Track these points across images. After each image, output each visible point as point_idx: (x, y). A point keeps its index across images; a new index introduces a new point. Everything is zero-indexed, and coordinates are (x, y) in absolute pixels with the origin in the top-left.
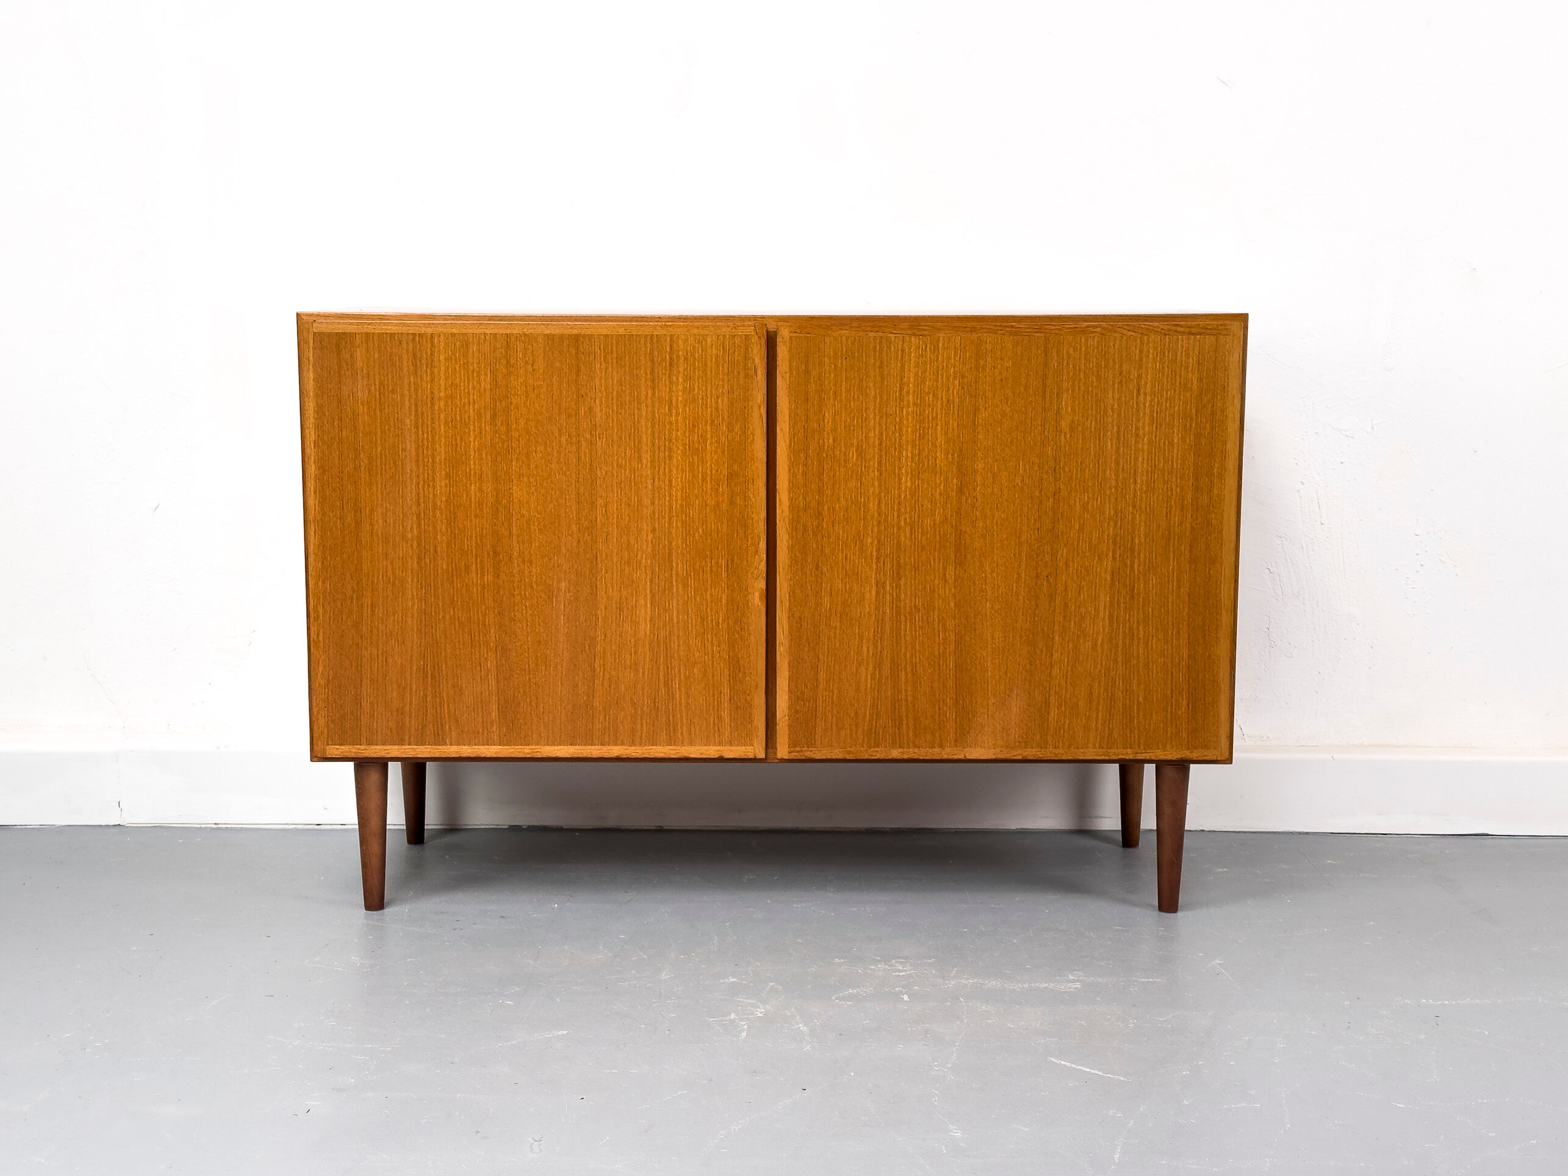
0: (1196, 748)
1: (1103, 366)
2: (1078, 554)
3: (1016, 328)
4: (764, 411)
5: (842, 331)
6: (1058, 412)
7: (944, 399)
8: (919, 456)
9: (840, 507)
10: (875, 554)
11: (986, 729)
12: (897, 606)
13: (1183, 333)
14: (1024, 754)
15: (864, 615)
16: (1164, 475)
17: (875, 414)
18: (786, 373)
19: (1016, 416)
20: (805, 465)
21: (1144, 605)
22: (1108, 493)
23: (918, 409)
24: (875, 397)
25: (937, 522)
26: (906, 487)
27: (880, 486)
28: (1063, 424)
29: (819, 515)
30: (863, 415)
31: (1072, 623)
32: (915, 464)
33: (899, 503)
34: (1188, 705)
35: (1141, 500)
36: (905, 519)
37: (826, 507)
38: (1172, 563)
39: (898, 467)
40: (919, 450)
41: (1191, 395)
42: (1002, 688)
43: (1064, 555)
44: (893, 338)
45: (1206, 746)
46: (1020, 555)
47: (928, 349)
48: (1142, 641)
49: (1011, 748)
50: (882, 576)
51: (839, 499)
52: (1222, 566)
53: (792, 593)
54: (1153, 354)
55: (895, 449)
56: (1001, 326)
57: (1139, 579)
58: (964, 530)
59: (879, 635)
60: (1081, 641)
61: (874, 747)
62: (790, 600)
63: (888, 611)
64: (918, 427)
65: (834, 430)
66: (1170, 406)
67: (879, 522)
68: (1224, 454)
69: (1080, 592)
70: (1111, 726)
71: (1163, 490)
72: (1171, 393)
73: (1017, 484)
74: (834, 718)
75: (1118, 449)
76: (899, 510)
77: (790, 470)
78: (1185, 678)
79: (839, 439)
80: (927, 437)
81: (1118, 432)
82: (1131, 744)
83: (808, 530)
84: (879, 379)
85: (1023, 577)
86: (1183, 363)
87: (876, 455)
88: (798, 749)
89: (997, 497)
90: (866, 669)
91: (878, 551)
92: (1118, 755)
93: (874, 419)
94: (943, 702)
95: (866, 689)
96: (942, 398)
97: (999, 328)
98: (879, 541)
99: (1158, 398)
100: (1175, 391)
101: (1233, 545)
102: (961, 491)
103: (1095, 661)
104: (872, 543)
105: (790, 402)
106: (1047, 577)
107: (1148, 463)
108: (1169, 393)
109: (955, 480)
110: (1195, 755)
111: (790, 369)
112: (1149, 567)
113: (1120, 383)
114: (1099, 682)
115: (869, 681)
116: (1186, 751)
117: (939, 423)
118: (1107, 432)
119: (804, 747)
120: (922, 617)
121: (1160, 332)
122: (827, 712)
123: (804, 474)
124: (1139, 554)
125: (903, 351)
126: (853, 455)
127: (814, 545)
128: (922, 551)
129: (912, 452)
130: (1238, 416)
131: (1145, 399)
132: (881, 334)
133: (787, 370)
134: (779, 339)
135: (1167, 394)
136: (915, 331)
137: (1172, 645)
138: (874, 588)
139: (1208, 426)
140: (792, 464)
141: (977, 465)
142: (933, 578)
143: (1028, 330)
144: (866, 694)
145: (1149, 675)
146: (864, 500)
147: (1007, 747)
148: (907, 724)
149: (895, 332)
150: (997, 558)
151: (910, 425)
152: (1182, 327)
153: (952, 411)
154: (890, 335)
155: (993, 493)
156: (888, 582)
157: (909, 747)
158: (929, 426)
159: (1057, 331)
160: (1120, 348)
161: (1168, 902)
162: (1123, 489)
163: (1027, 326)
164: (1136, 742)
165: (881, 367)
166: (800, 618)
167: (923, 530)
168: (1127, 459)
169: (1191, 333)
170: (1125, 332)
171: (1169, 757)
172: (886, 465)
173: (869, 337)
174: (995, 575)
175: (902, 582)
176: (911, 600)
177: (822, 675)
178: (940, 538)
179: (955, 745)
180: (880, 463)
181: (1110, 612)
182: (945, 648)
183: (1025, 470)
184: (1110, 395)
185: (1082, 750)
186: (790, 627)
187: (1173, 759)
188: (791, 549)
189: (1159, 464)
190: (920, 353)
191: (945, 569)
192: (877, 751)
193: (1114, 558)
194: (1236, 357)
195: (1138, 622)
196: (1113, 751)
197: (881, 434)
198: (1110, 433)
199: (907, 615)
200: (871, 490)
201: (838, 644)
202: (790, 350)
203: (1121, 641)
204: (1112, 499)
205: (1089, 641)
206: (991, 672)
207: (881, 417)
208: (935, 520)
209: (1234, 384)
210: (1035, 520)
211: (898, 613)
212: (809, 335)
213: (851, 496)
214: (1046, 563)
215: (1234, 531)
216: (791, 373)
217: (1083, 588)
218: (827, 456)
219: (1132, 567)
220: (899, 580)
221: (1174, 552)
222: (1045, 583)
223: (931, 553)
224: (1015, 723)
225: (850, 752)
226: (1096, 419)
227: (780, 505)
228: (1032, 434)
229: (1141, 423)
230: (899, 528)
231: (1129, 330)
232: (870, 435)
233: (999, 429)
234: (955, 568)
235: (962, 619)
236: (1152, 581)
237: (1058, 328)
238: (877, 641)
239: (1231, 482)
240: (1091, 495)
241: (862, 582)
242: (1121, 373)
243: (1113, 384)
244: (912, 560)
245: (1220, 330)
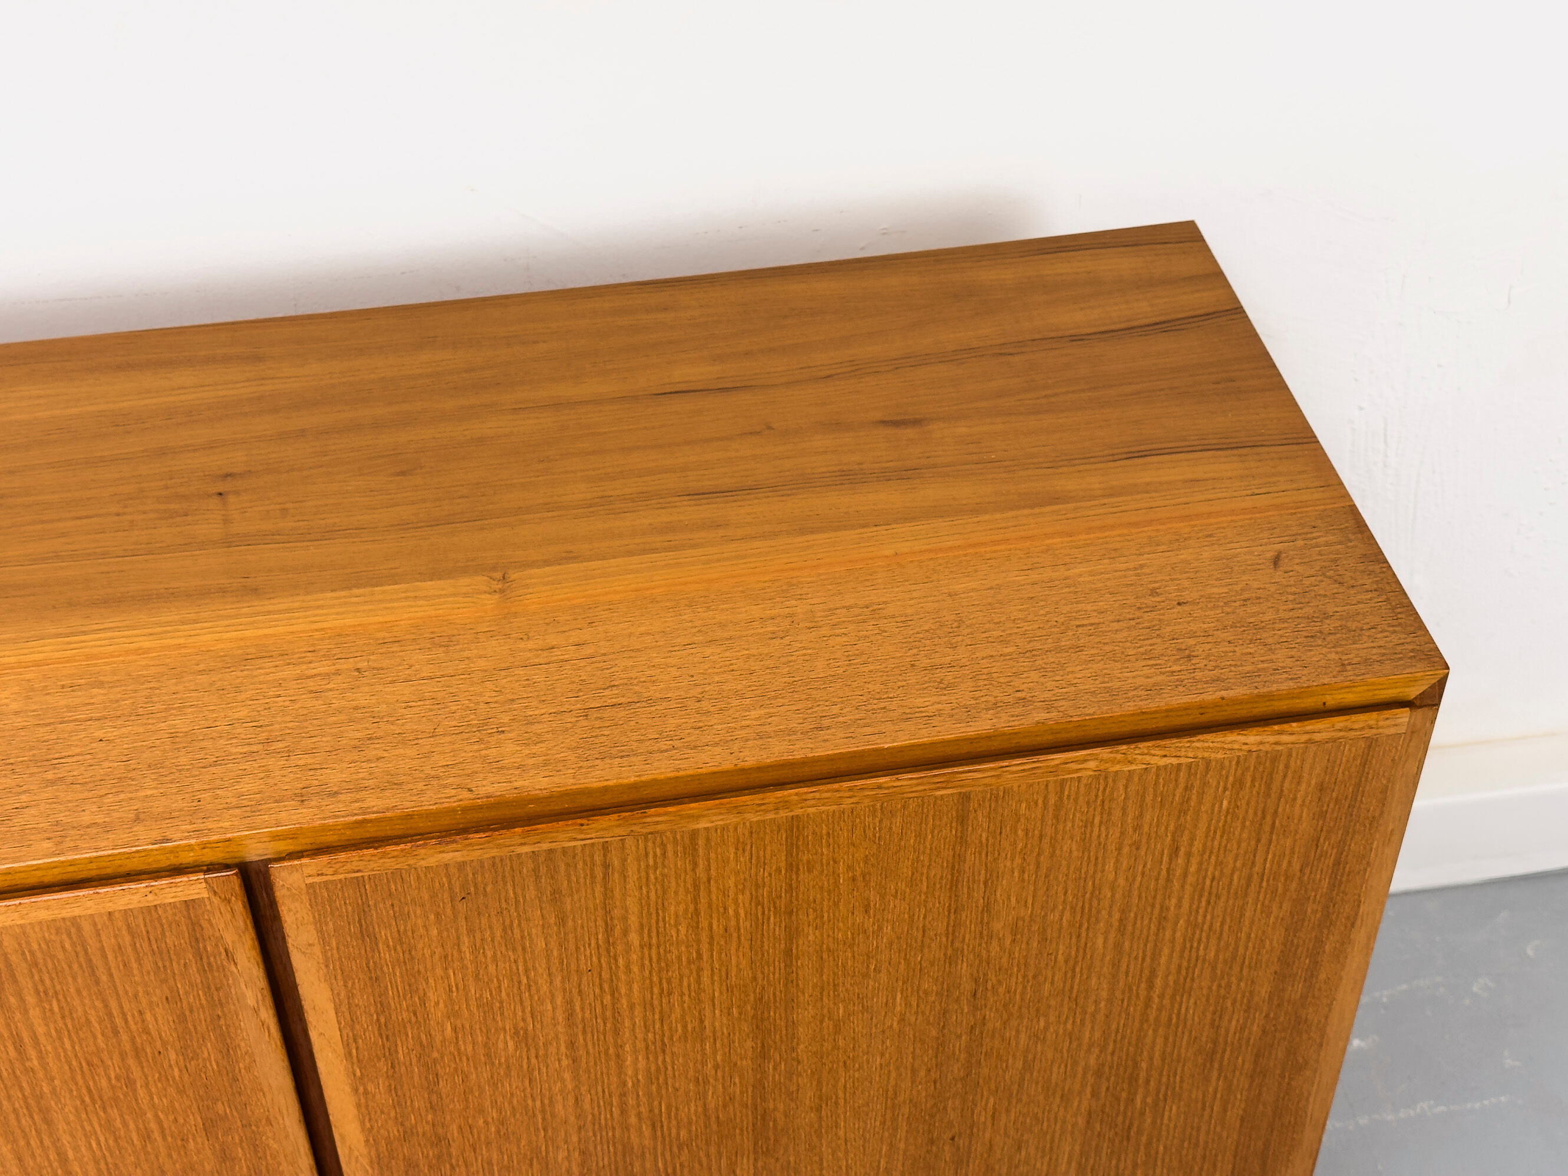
4: (268, 1015)
5: (444, 855)
7: (714, 927)
9: (486, 1122)
13: (1293, 744)
17: (550, 974)
18: (312, 945)
20: (392, 1076)
22: (1091, 1009)
25: (713, 1105)
26: (637, 1069)
27: (574, 1078)
28: (998, 925)
29: (438, 1141)
30: (520, 982)
33: (623, 1095)
37: (453, 1127)
38: (1214, 1083)
41: (1295, 841)
43: (989, 1107)
46: (894, 1120)
55: (606, 1018)
56: (850, 789)
57: (1143, 1112)
58: (772, 1106)
66: (1245, 865)
69: (1020, 1147)
71: (1210, 988)
72: (1249, 845)
73: (891, 1026)
75: (1118, 946)
77: (356, 1090)
80: (677, 991)
93: (550, 982)
96: (710, 928)
97: (847, 794)
98: (583, 1153)
102: (762, 1056)
105: (332, 990)
106: (951, 1139)
107: (1180, 956)
109: (748, 1043)
111: (321, 938)
112: (1166, 1095)
121: (1240, 750)
124: (1148, 1082)
125: (606, 865)
135: (1239, 847)
139: (1325, 884)
140: (359, 1086)
141: (798, 1014)
143: (922, 788)
146: (542, 1102)
152: (1292, 734)
155: (836, 1047)
162: (1122, 1000)
168: (1136, 958)
170: (1154, 760)
173: (519, 855)
180: (572, 1045)
183: (908, 1005)
189: (1205, 955)
193: (1095, 1094)
197: (569, 1003)
208: (705, 1105)
210: (930, 1070)
214: (951, 1122)
221: (1221, 1068)
222: (947, 1147)
223: (701, 1149)
227: (344, 1141)
229: (1173, 902)
231: (1165, 756)
237: (993, 773)
240: (1052, 1019)
242: (1137, 828)
243: (1119, 849)
244: (660, 1165)
245: (1382, 727)
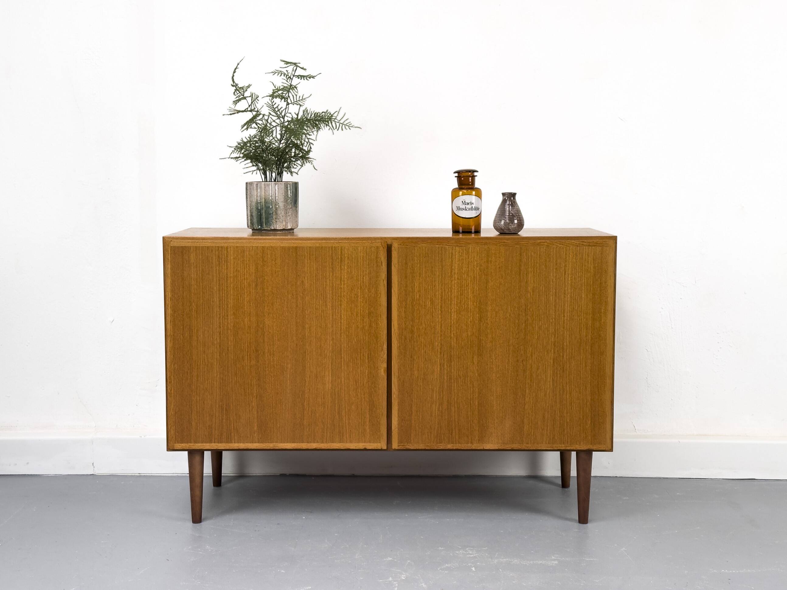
0: (595, 444)
1: (548, 260)
2: (537, 350)
3: (506, 243)
4: (386, 282)
5: (422, 244)
6: (527, 282)
7: (472, 276)
8: (460, 303)
9: (422, 328)
10: (439, 350)
11: (494, 435)
12: (450, 375)
13: (586, 245)
14: (512, 447)
15: (434, 379)
16: (578, 313)
17: (439, 283)
18: (396, 264)
19: (506, 285)
20: (405, 308)
21: (569, 375)
22: (551, 321)
23: (460, 281)
24: (439, 276)
25: (469, 335)
26: (454, 318)
27: (441, 318)
28: (529, 288)
29: (412, 332)
30: (433, 284)
31: (535, 384)
32: (458, 307)
33: (451, 326)
34: (591, 423)
35: (567, 325)
36: (454, 334)
37: (416, 328)
38: (582, 355)
39: (450, 309)
40: (460, 300)
41: (590, 274)
42: (501, 415)
43: (530, 351)
44: (447, 248)
45: (600, 443)
46: (509, 351)
47: (464, 253)
48: (568, 392)
49: (506, 444)
50: (443, 361)
51: (422, 324)
52: (606, 357)
53: (399, 369)
54: (572, 255)
55: (449, 300)
56: (499, 242)
57: (566, 362)
58: (482, 338)
59: (441, 390)
60: (539, 392)
61: (439, 443)
62: (398, 372)
63: (446, 378)
64: (459, 290)
65: (419, 291)
66: (580, 280)
67: (441, 335)
68: (606, 303)
69: (538, 369)
70: (554, 433)
71: (577, 319)
72: (581, 274)
73: (507, 317)
74: (420, 429)
75: (555, 300)
76: (451, 329)
77: (398, 310)
78: (590, 411)
79: (422, 295)
80: (463, 294)
81: (556, 292)
82: (563, 443)
83: (407, 339)
84: (440, 267)
85: (511, 361)
86: (586, 259)
87: (440, 303)
88: (402, 444)
89: (498, 323)
90: (435, 406)
91: (441, 349)
92: (557, 447)
93: (439, 286)
94: (473, 421)
95: (435, 416)
96: (471, 276)
97: (498, 243)
98: (441, 344)
99: (574, 276)
100: (582, 273)
101: (611, 347)
102: (480, 320)
103: (546, 402)
104: (438, 345)
105: (398, 278)
106: (522, 361)
107: (570, 307)
108: (580, 274)
109: (477, 315)
110: (594, 448)
111: (398, 262)
112: (571, 356)
113: (556, 269)
114: (548, 412)
115: (437, 412)
116: (590, 446)
117: (470, 288)
118: (550, 292)
119: (405, 443)
120: (462, 381)
121: (575, 245)
122: (416, 426)
123: (405, 312)
124: (566, 350)
125: (452, 254)
126: (429, 303)
127: (410, 346)
128: (462, 349)
129: (457, 301)
130: (613, 285)
131: (568, 276)
132: (441, 246)
133: (397, 263)
134: (393, 248)
135: (579, 274)
136: (458, 244)
137: (583, 394)
138: (439, 366)
139: (598, 289)
140: (399, 307)
141: (488, 308)
142: (467, 362)
143: (512, 244)
144: (435, 418)
145: (572, 409)
146: (434, 324)
147: (504, 443)
148: (455, 432)
149: (448, 245)
150: (498, 353)
151: (456, 289)
152: (585, 242)
153: (476, 282)
154: (447, 246)
155: (496, 321)
156: (446, 364)
157: (456, 444)
158: (465, 290)
159: (525, 244)
160: (556, 252)
161: (583, 519)
162: (558, 319)
163: (511, 242)
164: (566, 441)
165: (442, 261)
166: (403, 381)
167: (462, 339)
168: (560, 305)
169: (589, 246)
170: (558, 245)
171: (582, 449)
172: (444, 308)
173: (436, 247)
174: (497, 360)
175: (452, 364)
176: (457, 372)
177: (414, 408)
178: (470, 342)
179: (479, 442)
180: (441, 307)
181: (553, 379)
182: (473, 395)
183: (511, 310)
184: (552, 275)
185: (540, 445)
186: (399, 385)
187: (584, 449)
188: (399, 348)
189: (575, 308)
190: (460, 255)
191: (473, 357)
192: (441, 445)
193: (554, 353)
194: (612, 256)
195: (566, 383)
196: (555, 445)
197: (442, 293)
198: (551, 292)
199: (455, 380)
200: (437, 320)
201: (422, 393)
202: (398, 253)
203: (558, 392)
204: (553, 324)
205: (542, 392)
206: (496, 407)
207: (442, 285)
208: (468, 334)
209: (611, 269)
210: (516, 334)
211: (450, 379)
212: (407, 246)
213: (428, 323)
214: (522, 355)
215: (612, 337)
216: (399, 264)
217: (540, 367)
218: (416, 303)
219: (563, 356)
220: (451, 362)
221: (583, 349)
222: (521, 364)
223: (466, 350)
224: (508, 432)
225: (428, 446)
226: (545, 286)
227: (394, 327)
228: (515, 293)
229: (566, 288)
230: (451, 338)
231: (560, 244)
232: (437, 293)
233: (499, 291)
234: (478, 357)
235: (481, 381)
236: (573, 363)
237: (526, 243)
238: (441, 392)
239: (610, 316)
240: (543, 322)
241: (433, 363)
242: (556, 264)
243: (553, 270)
244: (457, 353)
245: (604, 244)
